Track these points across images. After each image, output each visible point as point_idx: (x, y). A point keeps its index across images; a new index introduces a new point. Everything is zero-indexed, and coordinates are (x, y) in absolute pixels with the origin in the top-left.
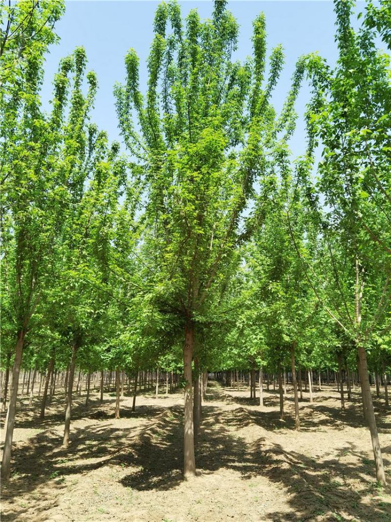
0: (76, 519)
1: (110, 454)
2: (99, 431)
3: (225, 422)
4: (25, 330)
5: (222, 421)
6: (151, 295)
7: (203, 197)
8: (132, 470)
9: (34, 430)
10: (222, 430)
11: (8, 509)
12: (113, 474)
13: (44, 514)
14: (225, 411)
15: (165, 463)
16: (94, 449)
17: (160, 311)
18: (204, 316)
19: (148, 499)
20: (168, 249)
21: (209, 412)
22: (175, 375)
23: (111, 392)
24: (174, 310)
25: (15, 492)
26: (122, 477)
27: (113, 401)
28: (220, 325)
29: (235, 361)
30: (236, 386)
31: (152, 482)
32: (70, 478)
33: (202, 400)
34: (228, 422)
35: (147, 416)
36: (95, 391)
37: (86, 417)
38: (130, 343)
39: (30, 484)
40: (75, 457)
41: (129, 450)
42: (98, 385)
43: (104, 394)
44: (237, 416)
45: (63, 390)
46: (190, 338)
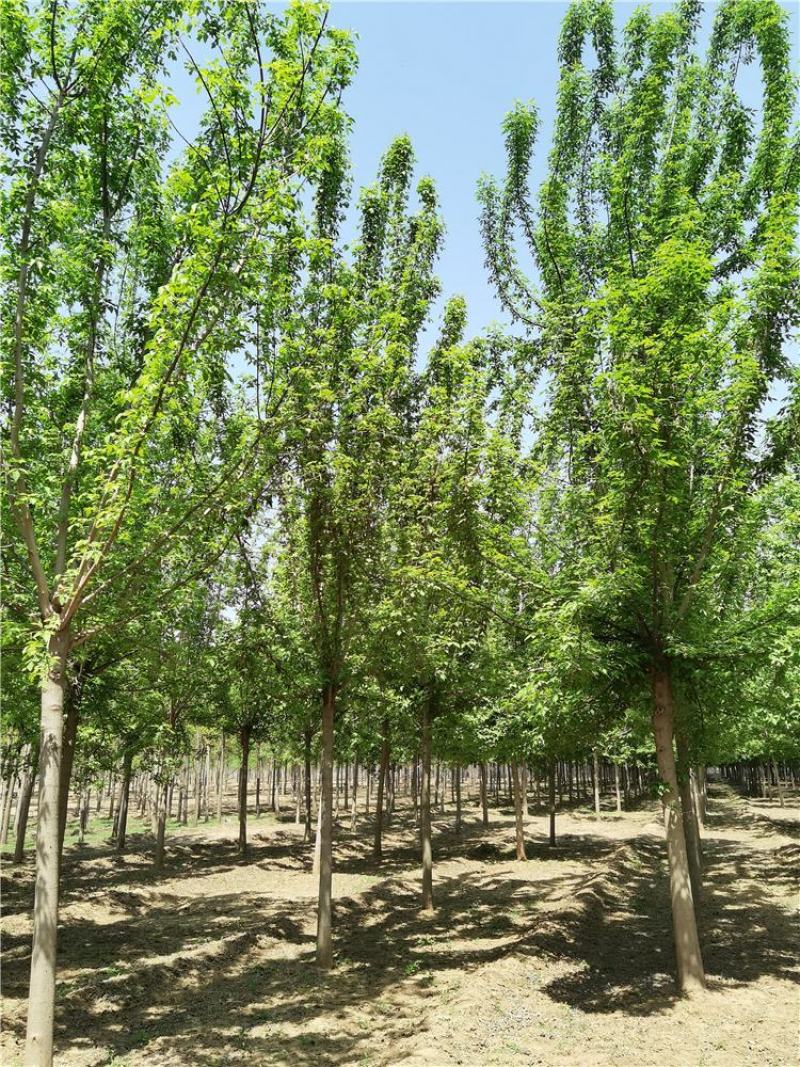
0: (466, 1061)
1: (517, 932)
2: (487, 884)
3: (761, 876)
4: (336, 687)
5: (753, 874)
6: (573, 606)
7: (669, 389)
8: (565, 969)
9: (365, 878)
10: (756, 893)
11: (336, 1028)
12: (529, 975)
13: (402, 1044)
14: (757, 852)
15: (632, 958)
16: (485, 920)
17: (595, 637)
18: (692, 643)
19: (607, 1032)
20: (600, 507)
21: (718, 852)
22: (634, 771)
23: (504, 806)
24: (626, 635)
25: (345, 998)
26: (547, 980)
27: (509, 825)
28: (730, 662)
29: (769, 740)
30: (775, 795)
31: (611, 996)
32: (445, 977)
33: (701, 825)
34: (766, 875)
35: (583, 857)
36: (471, 803)
37: (462, 854)
38: (540, 706)
39: (370, 983)
40: (448, 934)
41: (555, 926)
42: (475, 791)
43: (489, 810)
44: (786, 863)
45: (408, 801)
46: (665, 692)
